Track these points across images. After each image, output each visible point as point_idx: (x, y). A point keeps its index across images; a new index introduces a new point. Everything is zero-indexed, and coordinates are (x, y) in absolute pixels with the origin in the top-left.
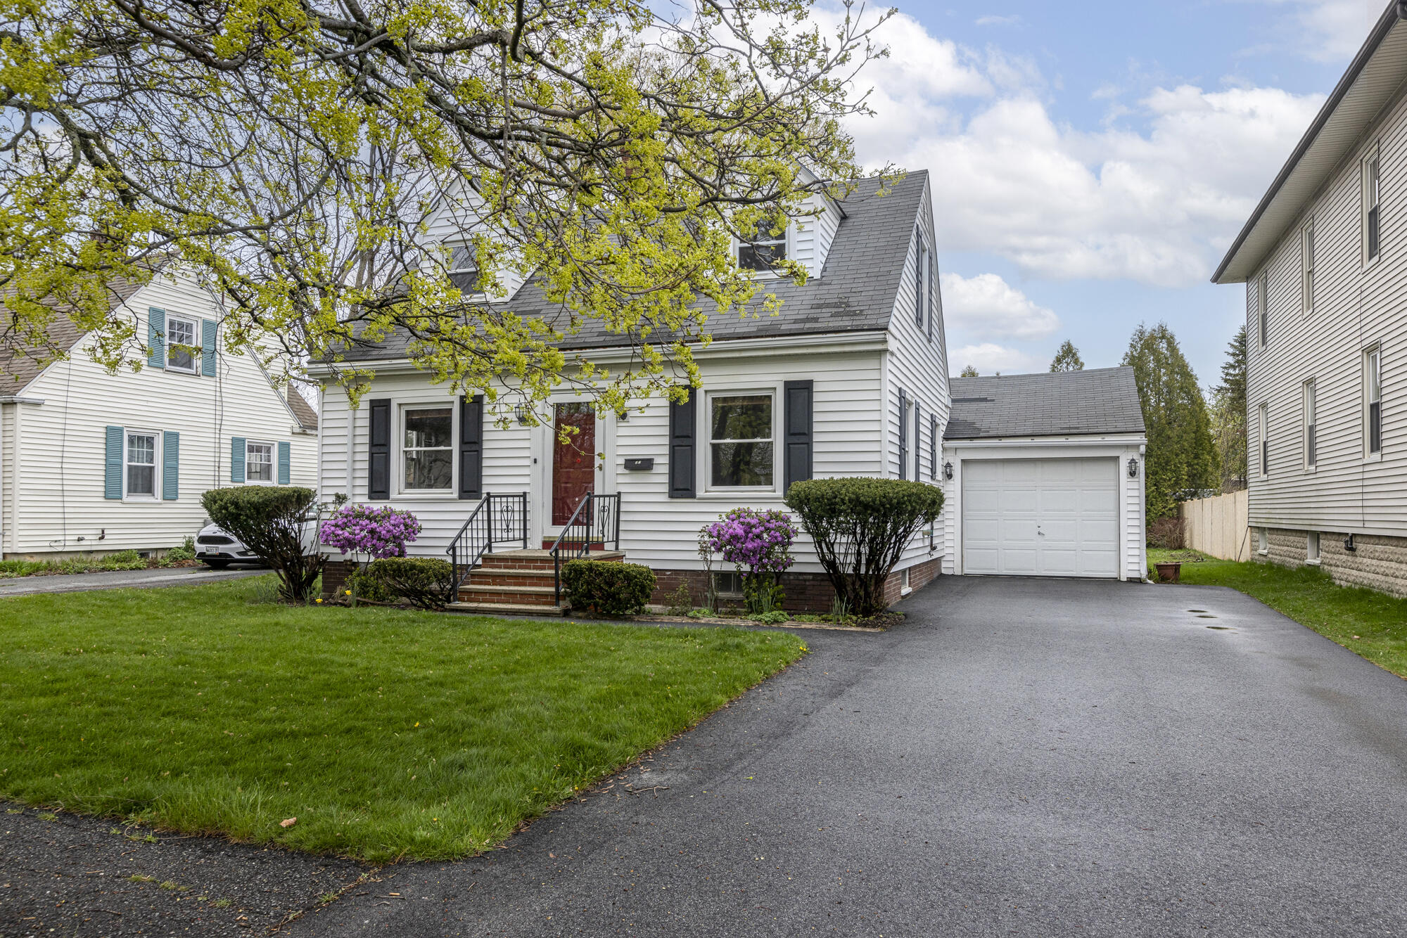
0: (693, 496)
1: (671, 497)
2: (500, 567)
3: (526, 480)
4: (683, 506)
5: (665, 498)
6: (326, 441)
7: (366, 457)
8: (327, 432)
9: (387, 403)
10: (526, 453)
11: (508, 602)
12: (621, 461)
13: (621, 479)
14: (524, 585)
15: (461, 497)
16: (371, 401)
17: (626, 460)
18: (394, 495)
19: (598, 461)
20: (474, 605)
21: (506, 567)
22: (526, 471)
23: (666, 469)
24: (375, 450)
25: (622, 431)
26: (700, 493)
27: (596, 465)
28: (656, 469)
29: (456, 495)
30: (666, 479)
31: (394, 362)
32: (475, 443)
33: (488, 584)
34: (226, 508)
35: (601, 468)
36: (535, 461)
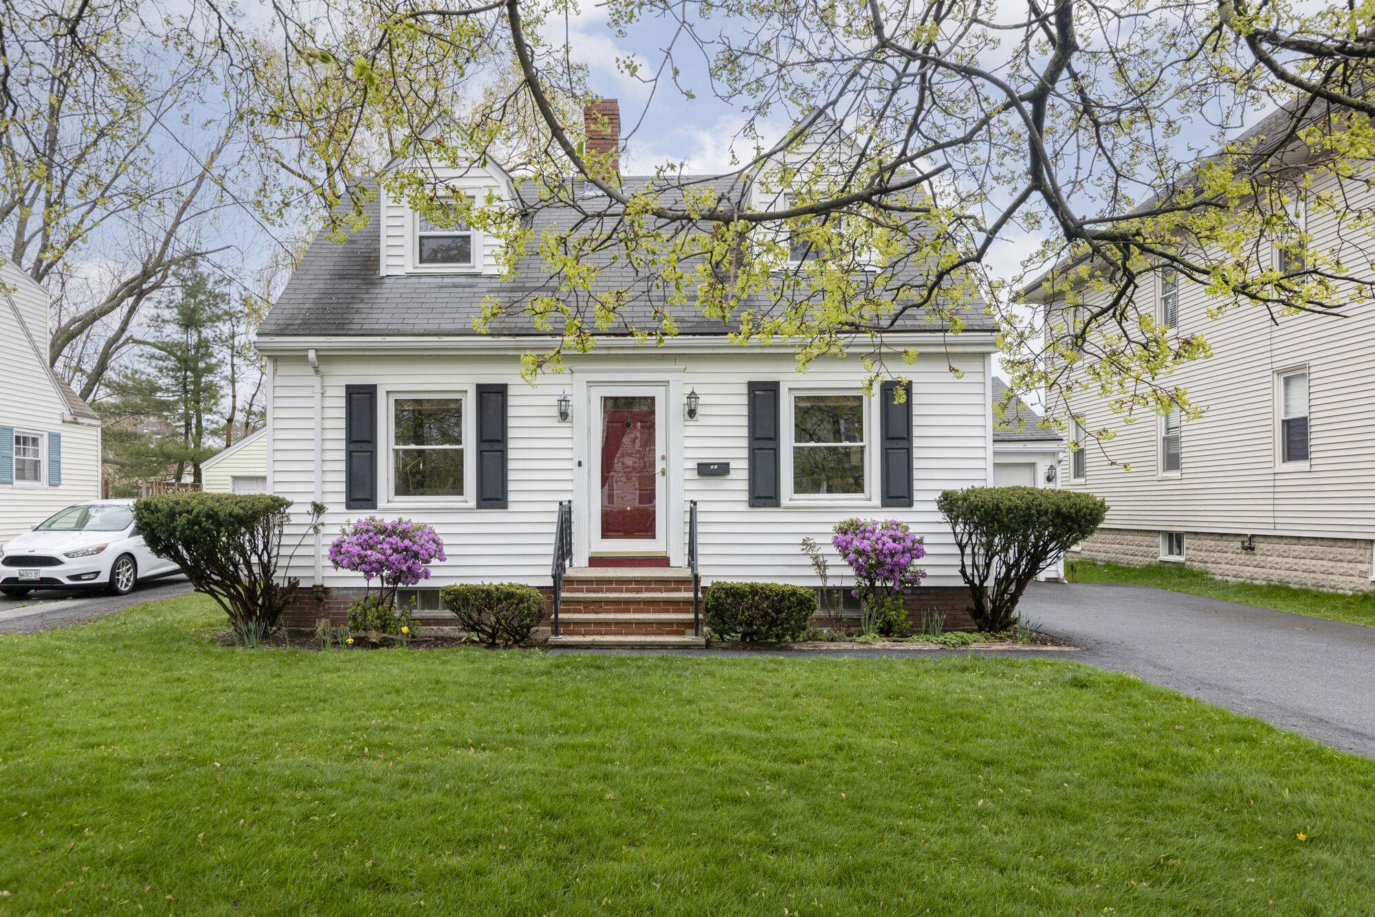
0: (778, 505)
1: (751, 505)
2: (581, 591)
3: (568, 486)
4: (765, 515)
5: (744, 507)
6: (279, 435)
7: (342, 456)
8: (279, 424)
9: (371, 391)
10: (568, 454)
11: (620, 634)
12: (693, 465)
13: (689, 486)
14: (628, 611)
15: (479, 506)
16: (348, 387)
17: (699, 464)
18: (381, 503)
19: (659, 466)
20: (589, 639)
21: (588, 591)
22: (568, 476)
23: (745, 475)
24: (354, 447)
25: (690, 431)
26: (784, 501)
27: (658, 469)
28: (733, 475)
29: (472, 503)
30: (745, 486)
31: (388, 339)
32: (498, 441)
33: (579, 612)
34: (199, 524)
35: (663, 473)
36: (580, 464)
